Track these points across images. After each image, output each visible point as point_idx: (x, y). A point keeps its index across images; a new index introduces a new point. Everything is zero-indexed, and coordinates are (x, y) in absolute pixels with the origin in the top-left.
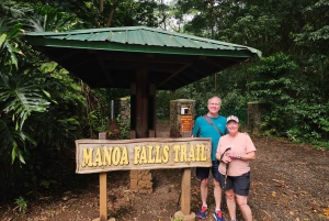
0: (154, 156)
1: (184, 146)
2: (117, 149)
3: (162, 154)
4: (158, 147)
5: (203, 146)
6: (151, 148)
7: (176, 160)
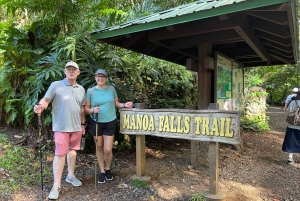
0: (175, 126)
1: (206, 118)
2: (146, 116)
3: (182, 125)
4: (179, 118)
5: (228, 120)
6: (172, 118)
7: (197, 132)
